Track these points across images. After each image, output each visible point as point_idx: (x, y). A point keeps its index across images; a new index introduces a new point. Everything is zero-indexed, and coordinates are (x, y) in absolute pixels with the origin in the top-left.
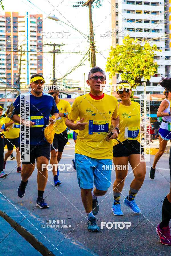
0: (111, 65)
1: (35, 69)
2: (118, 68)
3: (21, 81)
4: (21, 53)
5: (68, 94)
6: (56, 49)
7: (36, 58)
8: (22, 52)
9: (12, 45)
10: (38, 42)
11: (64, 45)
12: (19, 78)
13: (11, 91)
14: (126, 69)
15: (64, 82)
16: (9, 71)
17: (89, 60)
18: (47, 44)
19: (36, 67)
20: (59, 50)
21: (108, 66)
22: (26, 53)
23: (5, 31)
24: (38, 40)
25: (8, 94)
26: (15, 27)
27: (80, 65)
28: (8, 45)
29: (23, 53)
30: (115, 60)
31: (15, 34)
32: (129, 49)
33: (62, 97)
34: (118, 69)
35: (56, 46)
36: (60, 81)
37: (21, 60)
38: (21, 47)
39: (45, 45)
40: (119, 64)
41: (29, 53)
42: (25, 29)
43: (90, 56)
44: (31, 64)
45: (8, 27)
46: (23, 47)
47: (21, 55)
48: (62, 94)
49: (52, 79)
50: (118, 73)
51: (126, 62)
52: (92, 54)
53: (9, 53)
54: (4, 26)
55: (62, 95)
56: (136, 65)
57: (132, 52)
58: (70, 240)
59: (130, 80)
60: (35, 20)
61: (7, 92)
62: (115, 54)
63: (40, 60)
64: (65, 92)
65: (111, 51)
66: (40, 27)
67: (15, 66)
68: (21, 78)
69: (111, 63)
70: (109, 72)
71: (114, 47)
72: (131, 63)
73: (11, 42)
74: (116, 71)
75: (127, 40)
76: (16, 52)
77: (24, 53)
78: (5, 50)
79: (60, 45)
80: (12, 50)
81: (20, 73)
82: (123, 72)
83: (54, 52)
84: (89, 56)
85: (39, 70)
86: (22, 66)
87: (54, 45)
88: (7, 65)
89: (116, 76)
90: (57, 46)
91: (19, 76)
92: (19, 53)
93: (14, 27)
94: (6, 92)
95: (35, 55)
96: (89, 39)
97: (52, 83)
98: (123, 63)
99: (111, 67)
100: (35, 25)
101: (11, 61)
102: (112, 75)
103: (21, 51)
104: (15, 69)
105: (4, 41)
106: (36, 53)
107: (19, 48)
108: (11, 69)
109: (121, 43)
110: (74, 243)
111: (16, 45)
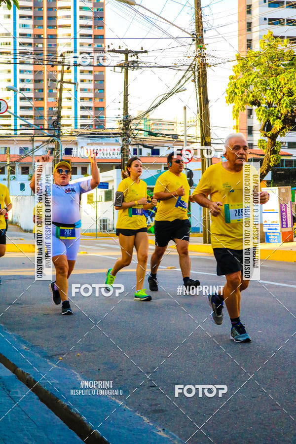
0: (236, 91)
1: (90, 99)
2: (251, 95)
3: (63, 122)
4: (63, 68)
5: (152, 148)
6: (130, 59)
7: (91, 77)
8: (63, 65)
9: (45, 53)
10: (96, 46)
11: (146, 52)
12: (59, 117)
13: (44, 142)
14: (267, 97)
15: (146, 123)
16: (39, 104)
17: (194, 81)
18: (113, 51)
19: (91, 95)
20: (137, 62)
21: (231, 92)
22: (72, 68)
23: (31, 27)
24: (95, 42)
25: (37, 147)
26: (52, 18)
27: (177, 91)
28: (38, 53)
29: (65, 68)
30: (244, 81)
31: (52, 32)
32: (272, 58)
33: (141, 154)
34: (251, 98)
35: (129, 55)
36: (137, 121)
37: (62, 81)
38: (62, 55)
39: (109, 51)
40: (252, 88)
41: (79, 68)
42: (70, 22)
43: (197, 73)
44: (82, 90)
45: (37, 18)
46: (66, 55)
47: (62, 72)
48: (141, 147)
49: (122, 117)
50: (250, 107)
51: (266, 84)
52: (199, 69)
53: (39, 68)
54: (30, 17)
55: (141, 150)
56: (285, 90)
57: (278, 66)
58: (153, 427)
59: (274, 120)
60: (90, 5)
61: (36, 144)
62: (245, 68)
63: (100, 82)
64: (147, 144)
65: (236, 63)
66: (99, 18)
67: (50, 94)
68: (62, 117)
69: (236, 87)
70: (233, 104)
71: (243, 55)
72: (276, 86)
73: (43, 47)
74: (245, 102)
75: (267, 42)
76: (53, 66)
77: (68, 69)
78: (32, 61)
79: (137, 52)
80: (46, 62)
81: (60, 107)
82: (259, 105)
83: (126, 66)
84: (194, 73)
85: (97, 100)
86: (65, 94)
87: (126, 52)
88: (35, 92)
89: (246, 112)
90: (132, 54)
91: (59, 112)
92: (59, 68)
93: (49, 18)
94: (33, 144)
95: (90, 72)
96: (194, 40)
97: (122, 126)
98: (261, 87)
99: (236, 93)
100: (91, 14)
101: (43, 85)
102: (238, 111)
103: (62, 63)
104: (51, 99)
105: (30, 44)
106: (91, 68)
107: (59, 59)
108: (42, 99)
109: (257, 47)
110: (162, 434)
111: (52, 52)
